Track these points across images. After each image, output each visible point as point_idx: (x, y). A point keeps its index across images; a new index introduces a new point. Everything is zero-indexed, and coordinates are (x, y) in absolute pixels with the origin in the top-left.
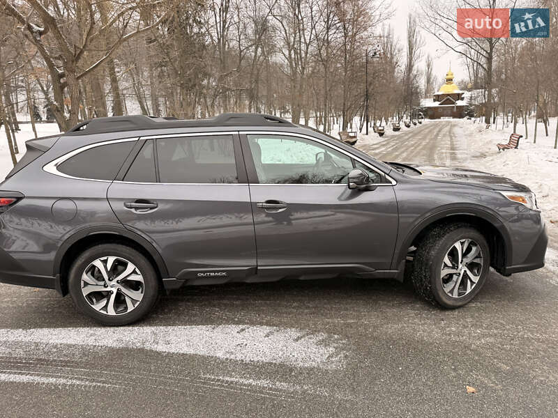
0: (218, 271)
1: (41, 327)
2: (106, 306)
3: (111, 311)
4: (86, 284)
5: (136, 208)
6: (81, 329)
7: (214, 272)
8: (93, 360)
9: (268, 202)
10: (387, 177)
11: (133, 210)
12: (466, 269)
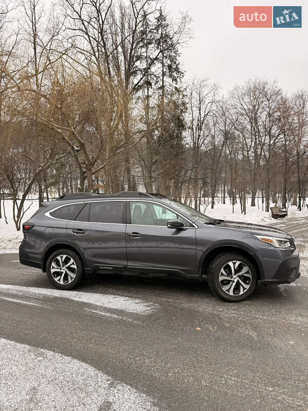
0: (109, 267)
1: (33, 287)
2: (60, 279)
3: (62, 282)
4: (53, 268)
5: (77, 233)
6: (49, 289)
7: (107, 267)
8: (46, 299)
9: (133, 233)
10: (193, 224)
11: (75, 234)
12: (239, 279)
